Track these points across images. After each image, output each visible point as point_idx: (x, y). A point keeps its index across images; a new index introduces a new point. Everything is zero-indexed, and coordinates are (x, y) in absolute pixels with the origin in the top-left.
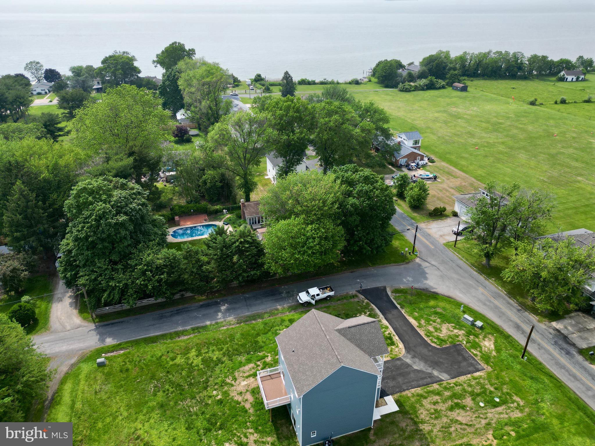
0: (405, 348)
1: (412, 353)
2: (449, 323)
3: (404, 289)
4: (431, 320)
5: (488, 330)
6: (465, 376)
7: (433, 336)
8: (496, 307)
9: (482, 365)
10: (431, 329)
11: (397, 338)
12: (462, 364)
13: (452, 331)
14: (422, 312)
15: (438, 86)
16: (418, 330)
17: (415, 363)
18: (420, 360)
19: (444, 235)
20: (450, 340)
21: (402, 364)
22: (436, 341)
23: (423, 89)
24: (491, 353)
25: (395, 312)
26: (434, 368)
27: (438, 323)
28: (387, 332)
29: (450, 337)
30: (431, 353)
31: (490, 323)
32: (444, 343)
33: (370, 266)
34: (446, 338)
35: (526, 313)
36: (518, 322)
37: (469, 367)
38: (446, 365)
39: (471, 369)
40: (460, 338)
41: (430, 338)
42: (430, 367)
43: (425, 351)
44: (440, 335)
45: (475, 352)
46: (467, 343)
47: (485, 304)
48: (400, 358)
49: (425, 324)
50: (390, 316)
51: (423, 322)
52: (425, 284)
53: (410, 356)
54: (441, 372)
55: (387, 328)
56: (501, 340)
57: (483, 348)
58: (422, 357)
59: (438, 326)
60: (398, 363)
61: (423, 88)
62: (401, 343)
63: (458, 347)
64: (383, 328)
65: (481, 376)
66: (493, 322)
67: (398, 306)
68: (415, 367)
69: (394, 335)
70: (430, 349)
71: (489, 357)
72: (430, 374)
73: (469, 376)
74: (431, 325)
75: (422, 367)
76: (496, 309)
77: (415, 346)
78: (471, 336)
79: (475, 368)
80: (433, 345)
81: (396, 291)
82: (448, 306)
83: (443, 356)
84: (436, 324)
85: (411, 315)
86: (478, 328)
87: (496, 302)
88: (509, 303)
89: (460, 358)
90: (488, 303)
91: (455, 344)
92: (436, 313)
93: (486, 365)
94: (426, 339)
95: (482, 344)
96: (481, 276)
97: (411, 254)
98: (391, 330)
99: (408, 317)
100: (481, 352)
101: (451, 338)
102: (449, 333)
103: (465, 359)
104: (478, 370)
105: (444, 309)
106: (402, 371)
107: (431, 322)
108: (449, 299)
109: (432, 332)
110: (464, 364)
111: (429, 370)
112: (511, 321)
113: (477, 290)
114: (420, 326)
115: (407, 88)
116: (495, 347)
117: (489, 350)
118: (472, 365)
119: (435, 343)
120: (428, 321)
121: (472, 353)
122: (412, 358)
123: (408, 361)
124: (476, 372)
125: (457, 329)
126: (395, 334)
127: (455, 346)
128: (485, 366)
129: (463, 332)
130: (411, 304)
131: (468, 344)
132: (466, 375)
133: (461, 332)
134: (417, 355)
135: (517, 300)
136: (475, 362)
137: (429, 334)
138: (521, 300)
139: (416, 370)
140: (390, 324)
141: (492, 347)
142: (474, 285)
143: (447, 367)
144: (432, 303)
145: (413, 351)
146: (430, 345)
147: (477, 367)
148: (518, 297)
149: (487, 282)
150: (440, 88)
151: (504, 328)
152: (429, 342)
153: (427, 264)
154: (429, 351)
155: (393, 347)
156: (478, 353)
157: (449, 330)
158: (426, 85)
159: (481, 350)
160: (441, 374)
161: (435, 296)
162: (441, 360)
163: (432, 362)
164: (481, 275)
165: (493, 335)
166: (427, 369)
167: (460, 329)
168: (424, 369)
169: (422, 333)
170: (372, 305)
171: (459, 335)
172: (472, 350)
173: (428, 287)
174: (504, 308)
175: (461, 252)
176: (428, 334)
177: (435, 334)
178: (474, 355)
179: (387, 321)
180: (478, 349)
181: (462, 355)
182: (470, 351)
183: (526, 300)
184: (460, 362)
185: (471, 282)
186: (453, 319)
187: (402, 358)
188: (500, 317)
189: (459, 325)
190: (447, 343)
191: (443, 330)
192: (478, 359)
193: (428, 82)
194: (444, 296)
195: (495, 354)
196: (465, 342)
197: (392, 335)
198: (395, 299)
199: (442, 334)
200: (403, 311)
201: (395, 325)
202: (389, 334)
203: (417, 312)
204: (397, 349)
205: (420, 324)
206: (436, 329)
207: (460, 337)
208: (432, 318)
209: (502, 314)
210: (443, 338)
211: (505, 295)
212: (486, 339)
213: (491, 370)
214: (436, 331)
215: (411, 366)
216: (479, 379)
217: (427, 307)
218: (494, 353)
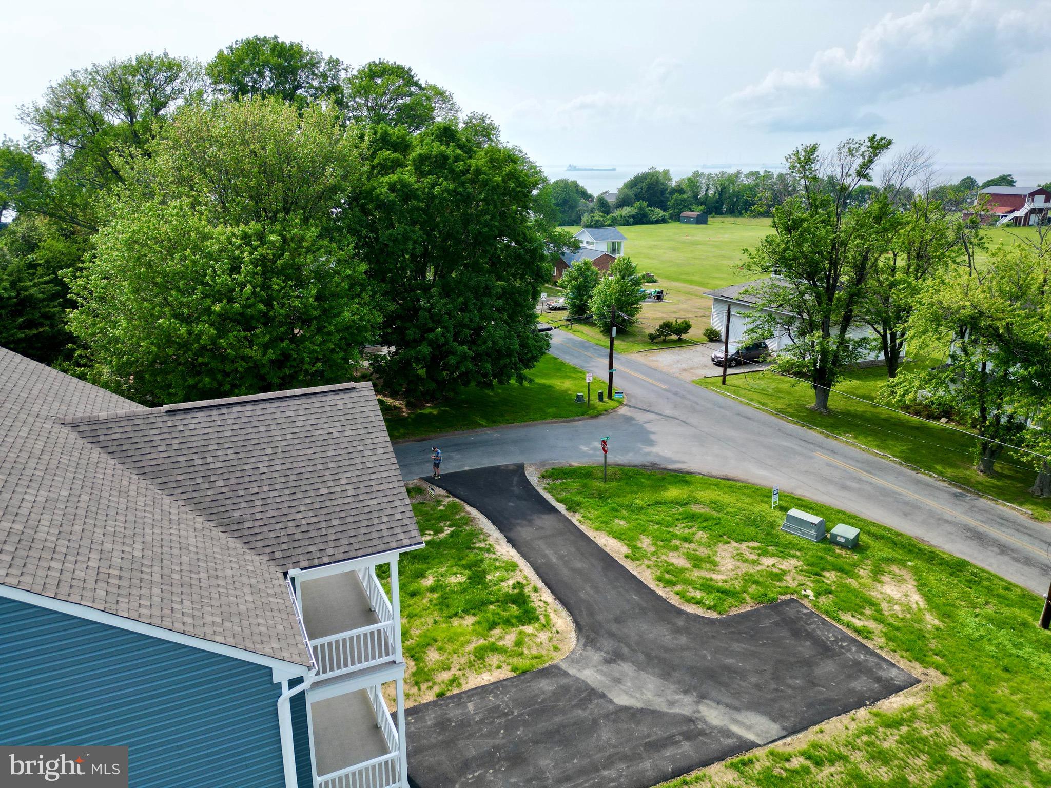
0: (579, 627)
1: (608, 644)
2: (739, 541)
3: (580, 468)
4: (675, 536)
5: (880, 550)
6: (845, 718)
7: (690, 583)
8: (884, 493)
9: (903, 664)
10: (678, 560)
11: (547, 596)
12: (818, 671)
13: (754, 562)
14: (643, 517)
15: (654, 218)
16: (629, 566)
17: (618, 681)
18: (640, 667)
19: (691, 369)
20: (753, 589)
21: (565, 689)
22: (699, 595)
23: (627, 224)
24: (920, 621)
25: (546, 522)
26: (702, 697)
27: (700, 543)
28: (511, 582)
29: (750, 580)
30: (683, 640)
31: (881, 532)
32: (730, 600)
33: (481, 426)
34: (738, 585)
35: (981, 500)
36: (972, 522)
37: (850, 677)
38: (754, 679)
39: (861, 684)
40: (790, 582)
41: (678, 588)
42: (686, 692)
43: (660, 634)
44: (714, 576)
45: (858, 623)
46: (818, 594)
47: (844, 488)
48: (556, 667)
49: (653, 549)
50: (525, 533)
51: (645, 543)
52: (648, 454)
53: (596, 657)
54: (737, 709)
55: (512, 567)
56: (936, 579)
57: (884, 606)
58: (648, 656)
59: (703, 552)
60: (546, 686)
61: (627, 221)
62: (564, 612)
63: (790, 612)
64: (497, 568)
65: (912, 709)
66: (890, 530)
67: (561, 508)
68: (621, 700)
69: (536, 590)
70: (680, 622)
71: (921, 636)
72: (690, 720)
73: (862, 713)
74: (676, 548)
75: (649, 696)
76: (883, 496)
77: (618, 620)
78: (827, 574)
79: (879, 680)
80: (691, 609)
81: (556, 474)
82: (726, 498)
83: (736, 646)
84: (693, 546)
85: (604, 525)
86: (843, 546)
87: (879, 481)
88: (918, 482)
89: (805, 649)
90: (854, 485)
91: (773, 600)
92: (693, 517)
93: (917, 665)
94: (661, 592)
95: (874, 594)
96: (810, 431)
97: (605, 398)
98: (526, 571)
99: (591, 534)
100: (880, 620)
101: (756, 582)
102: (745, 568)
103: (825, 650)
104: (891, 689)
105: (717, 506)
106: (558, 719)
107: (676, 542)
108: (727, 483)
109: (683, 570)
110: (827, 667)
111: (685, 705)
112: (947, 521)
113: (811, 458)
114: (636, 555)
115: (598, 221)
116: (928, 599)
117: (909, 610)
118: (859, 668)
119: (698, 603)
120: (665, 542)
121: (848, 626)
122: (608, 662)
123: (591, 675)
124: (887, 696)
125: (773, 555)
126: (540, 584)
127: (775, 606)
128: (917, 670)
129: (794, 562)
130: (602, 496)
131: (823, 599)
132: (846, 710)
133: (788, 564)
134: (625, 650)
135: (941, 474)
136: (872, 660)
137: (671, 576)
138: (949, 472)
139: (626, 709)
140: (523, 555)
141: (916, 598)
142: (797, 448)
143: (758, 686)
144: (673, 493)
145: (612, 635)
146: (680, 612)
147: (883, 674)
148: (939, 467)
149: (832, 443)
150: (657, 222)
151: (934, 543)
152: (674, 600)
153: (651, 416)
154: (677, 631)
155: (529, 629)
156: (872, 625)
157: (746, 561)
158: (633, 217)
159: (880, 611)
160: (739, 716)
161: (681, 477)
162: (730, 661)
163: (692, 671)
164: (811, 428)
165: (905, 566)
166: (671, 703)
167: (783, 555)
168: (660, 705)
169: (647, 576)
170: (468, 508)
171: (784, 573)
172: (846, 617)
173: (656, 460)
174: (910, 494)
175: (743, 392)
176: (667, 576)
177: (696, 574)
178: (858, 631)
179: (514, 546)
180: (868, 611)
181: (810, 636)
182: (839, 620)
183: (968, 473)
184: (808, 663)
185: (785, 444)
186: (751, 531)
187: (564, 666)
188: (906, 515)
189: (777, 545)
190: (743, 602)
191: (723, 562)
192: (877, 643)
193: (636, 211)
194: (712, 476)
195: (936, 622)
196: (810, 593)
197: (528, 590)
198: (549, 490)
199: (719, 572)
200: (575, 519)
201: (545, 556)
202: (519, 585)
203: (623, 518)
204: (543, 636)
205: (635, 548)
206: (697, 562)
207: (788, 578)
208: (680, 530)
209: (909, 509)
210: (727, 586)
211: (898, 466)
212: (886, 578)
213: (944, 681)
214: (695, 566)
215: (603, 696)
216: (910, 721)
217: (657, 503)
218: (931, 621)
